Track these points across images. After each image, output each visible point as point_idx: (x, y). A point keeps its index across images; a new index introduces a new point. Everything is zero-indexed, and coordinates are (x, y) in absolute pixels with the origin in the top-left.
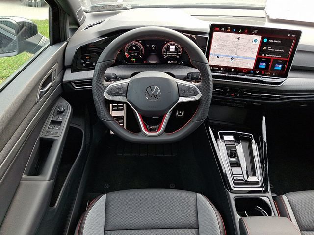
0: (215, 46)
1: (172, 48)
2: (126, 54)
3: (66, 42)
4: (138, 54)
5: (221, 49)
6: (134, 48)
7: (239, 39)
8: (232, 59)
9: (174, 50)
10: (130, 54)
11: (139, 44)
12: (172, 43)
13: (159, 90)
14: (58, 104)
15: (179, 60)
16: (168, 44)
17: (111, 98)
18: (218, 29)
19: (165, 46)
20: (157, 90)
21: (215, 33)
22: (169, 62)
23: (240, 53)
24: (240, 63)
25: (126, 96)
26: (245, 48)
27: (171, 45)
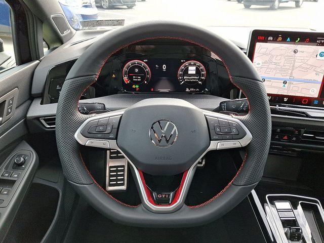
0: (259, 64)
1: (192, 70)
2: (125, 78)
3: (38, 61)
4: (143, 78)
5: (268, 68)
6: (137, 70)
7: (295, 52)
8: (285, 83)
9: (194, 72)
10: (130, 78)
11: (143, 64)
12: (192, 62)
13: (175, 128)
14: (17, 151)
15: (202, 87)
16: (187, 64)
17: (88, 142)
18: (262, 38)
19: (182, 67)
20: (171, 127)
21: (258, 45)
22: (187, 90)
23: (296, 75)
24: (296, 89)
25: (116, 139)
26: (305, 66)
27: (190, 65)
